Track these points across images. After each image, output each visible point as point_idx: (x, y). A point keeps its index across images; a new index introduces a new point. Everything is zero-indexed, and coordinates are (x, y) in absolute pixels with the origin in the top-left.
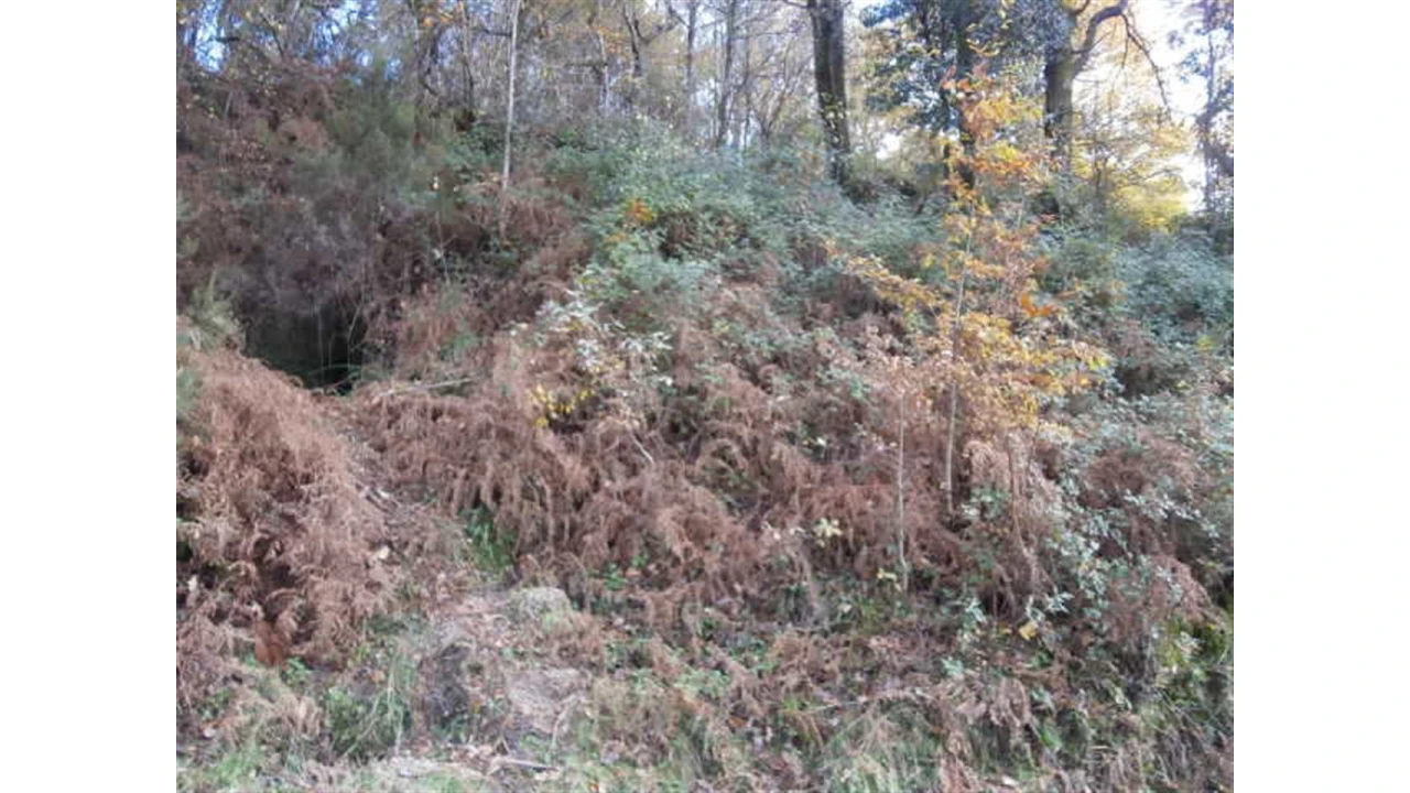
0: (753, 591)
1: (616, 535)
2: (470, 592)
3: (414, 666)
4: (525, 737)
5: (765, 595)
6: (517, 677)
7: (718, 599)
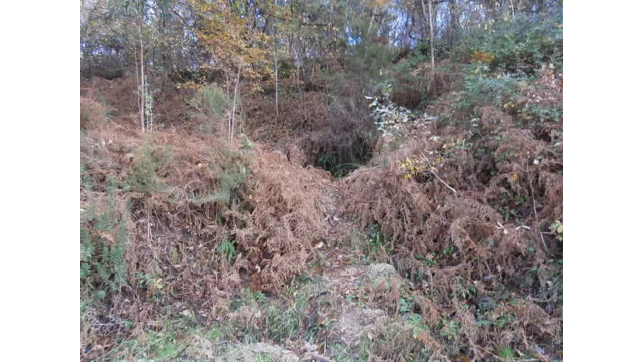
0: (511, 271)
1: (438, 237)
2: (350, 265)
3: (307, 299)
4: (335, 344)
5: (517, 274)
6: (348, 311)
7: (484, 275)
